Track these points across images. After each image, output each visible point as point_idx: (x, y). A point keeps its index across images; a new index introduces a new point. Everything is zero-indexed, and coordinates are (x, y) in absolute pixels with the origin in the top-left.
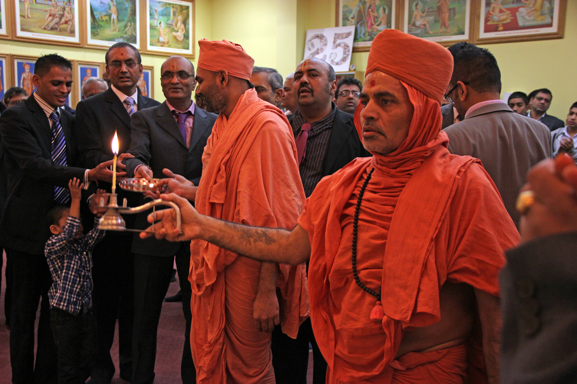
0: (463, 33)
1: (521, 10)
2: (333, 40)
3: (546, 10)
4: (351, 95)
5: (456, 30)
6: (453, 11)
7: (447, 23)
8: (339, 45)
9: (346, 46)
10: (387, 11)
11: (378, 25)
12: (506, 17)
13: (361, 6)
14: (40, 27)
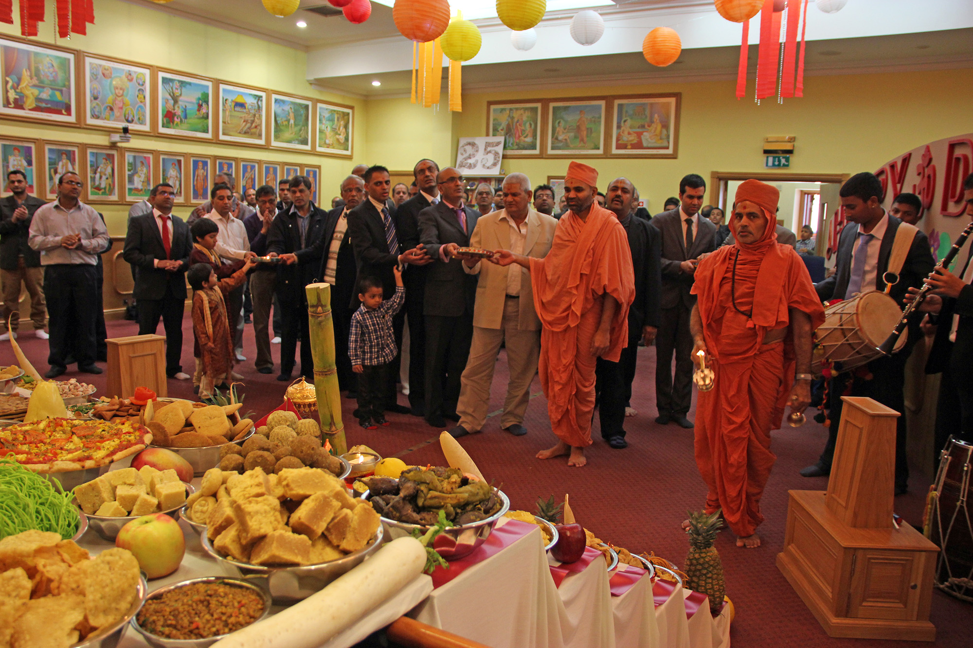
0: (598, 149)
1: (645, 134)
2: (484, 147)
3: (664, 136)
4: (545, 198)
5: (592, 145)
6: (590, 131)
7: (585, 139)
8: (490, 152)
9: (496, 154)
10: (533, 126)
11: (525, 137)
12: (633, 139)
13: (510, 120)
14: (236, 131)
